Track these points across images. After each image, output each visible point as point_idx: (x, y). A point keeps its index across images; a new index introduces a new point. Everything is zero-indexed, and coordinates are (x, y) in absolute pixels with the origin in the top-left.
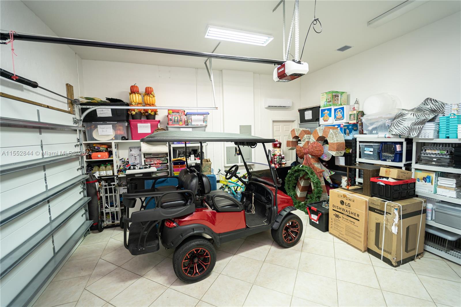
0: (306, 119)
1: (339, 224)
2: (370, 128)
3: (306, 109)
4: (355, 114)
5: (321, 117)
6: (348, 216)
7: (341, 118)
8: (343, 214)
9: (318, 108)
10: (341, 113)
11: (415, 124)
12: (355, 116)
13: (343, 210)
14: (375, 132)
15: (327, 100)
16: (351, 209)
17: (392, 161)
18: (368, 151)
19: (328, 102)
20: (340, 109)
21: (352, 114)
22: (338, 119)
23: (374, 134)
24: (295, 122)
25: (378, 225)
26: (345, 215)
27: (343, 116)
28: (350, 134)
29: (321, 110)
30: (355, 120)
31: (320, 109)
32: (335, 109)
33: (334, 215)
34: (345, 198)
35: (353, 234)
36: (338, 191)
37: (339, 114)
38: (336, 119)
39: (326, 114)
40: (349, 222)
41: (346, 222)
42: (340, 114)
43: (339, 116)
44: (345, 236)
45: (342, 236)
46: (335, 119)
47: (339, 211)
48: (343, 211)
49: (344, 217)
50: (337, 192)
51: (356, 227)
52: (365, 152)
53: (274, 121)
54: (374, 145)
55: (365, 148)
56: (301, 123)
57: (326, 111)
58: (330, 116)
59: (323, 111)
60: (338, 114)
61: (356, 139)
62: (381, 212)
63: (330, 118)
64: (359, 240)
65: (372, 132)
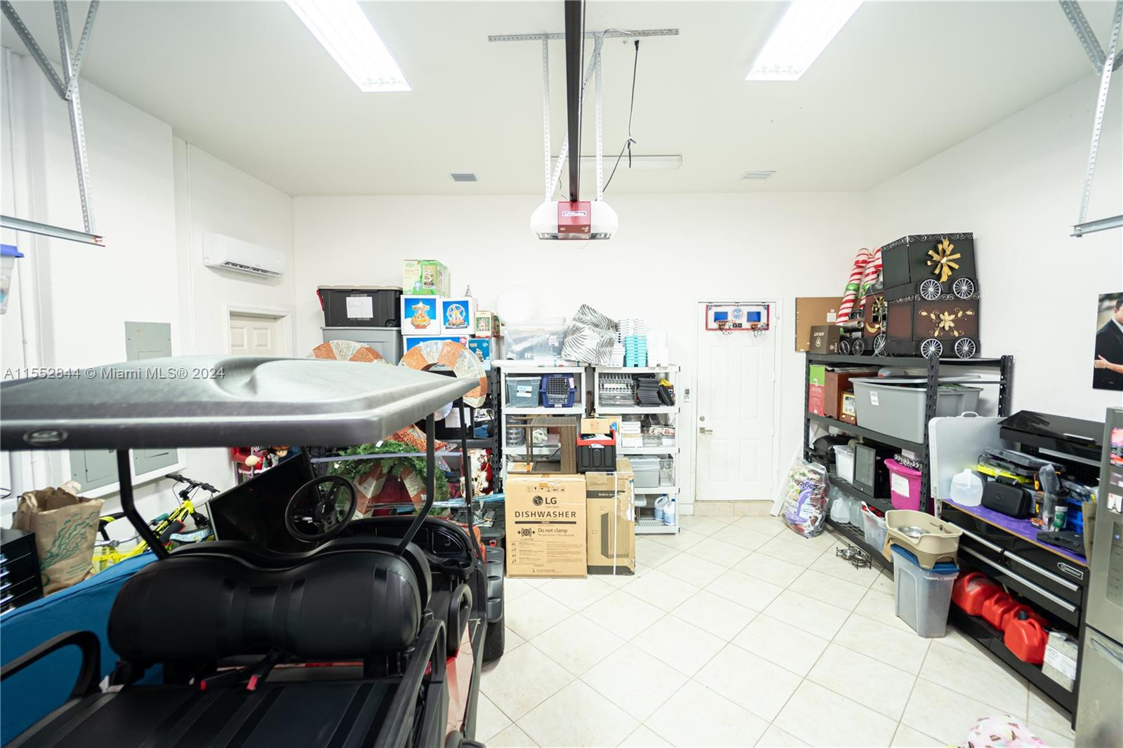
0: (348, 317)
1: (532, 548)
2: (519, 348)
3: (353, 290)
4: (489, 318)
5: (406, 318)
6: (551, 522)
7: (460, 324)
8: (540, 522)
9: (398, 293)
10: (461, 313)
11: (602, 346)
12: (488, 322)
13: (541, 514)
14: (529, 355)
15: (421, 277)
16: (558, 507)
17: (564, 406)
18: (525, 391)
19: (425, 284)
20: (458, 305)
21: (481, 318)
22: (453, 325)
23: (527, 358)
24: (284, 319)
25: (605, 518)
26: (545, 523)
27: (467, 319)
28: (485, 359)
29: (406, 299)
30: (489, 330)
31: (403, 298)
32: (444, 303)
33: (519, 532)
34: (543, 490)
35: (564, 553)
36: (525, 481)
37: (456, 315)
38: (447, 324)
39: (420, 312)
40: (554, 535)
41: (549, 535)
42: (459, 315)
43: (456, 319)
44: (549, 567)
45: (541, 568)
46: (445, 324)
47: (531, 520)
48: (540, 516)
49: (542, 528)
50: (525, 483)
51: (571, 537)
52: (518, 395)
53: (234, 315)
54: (533, 380)
55: (519, 387)
56: (326, 326)
57: (421, 305)
58: (433, 317)
59: (409, 302)
60: (454, 316)
61: (499, 370)
62: (609, 494)
63: (432, 321)
64: (578, 559)
65: (524, 355)
